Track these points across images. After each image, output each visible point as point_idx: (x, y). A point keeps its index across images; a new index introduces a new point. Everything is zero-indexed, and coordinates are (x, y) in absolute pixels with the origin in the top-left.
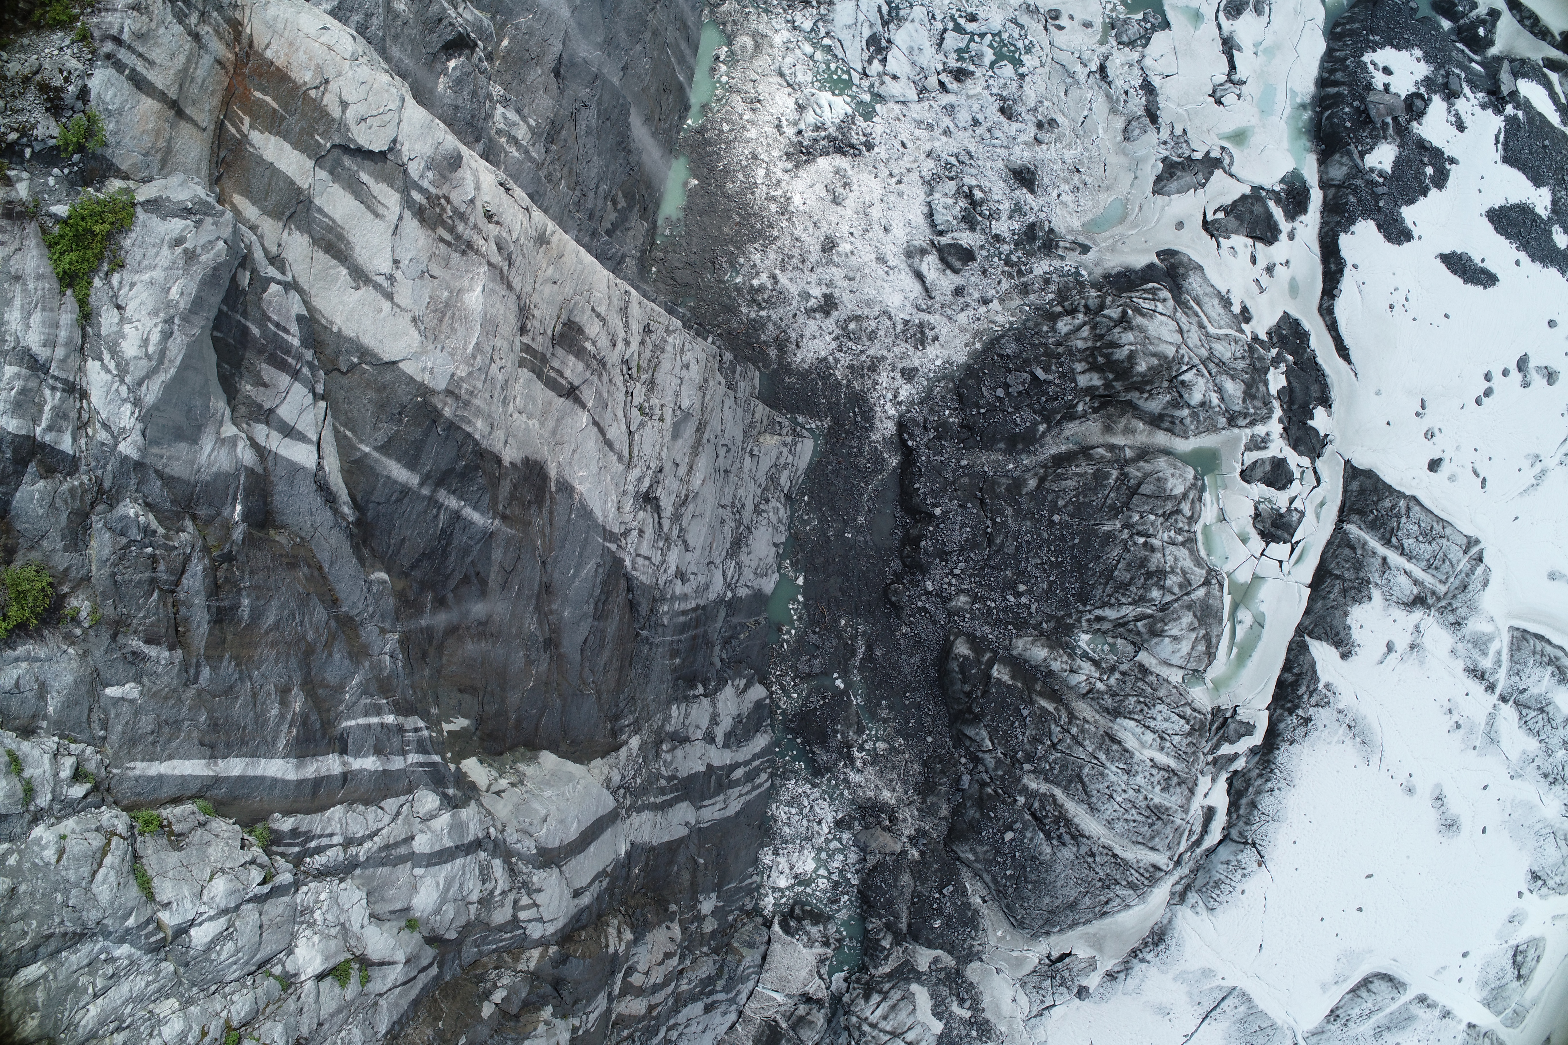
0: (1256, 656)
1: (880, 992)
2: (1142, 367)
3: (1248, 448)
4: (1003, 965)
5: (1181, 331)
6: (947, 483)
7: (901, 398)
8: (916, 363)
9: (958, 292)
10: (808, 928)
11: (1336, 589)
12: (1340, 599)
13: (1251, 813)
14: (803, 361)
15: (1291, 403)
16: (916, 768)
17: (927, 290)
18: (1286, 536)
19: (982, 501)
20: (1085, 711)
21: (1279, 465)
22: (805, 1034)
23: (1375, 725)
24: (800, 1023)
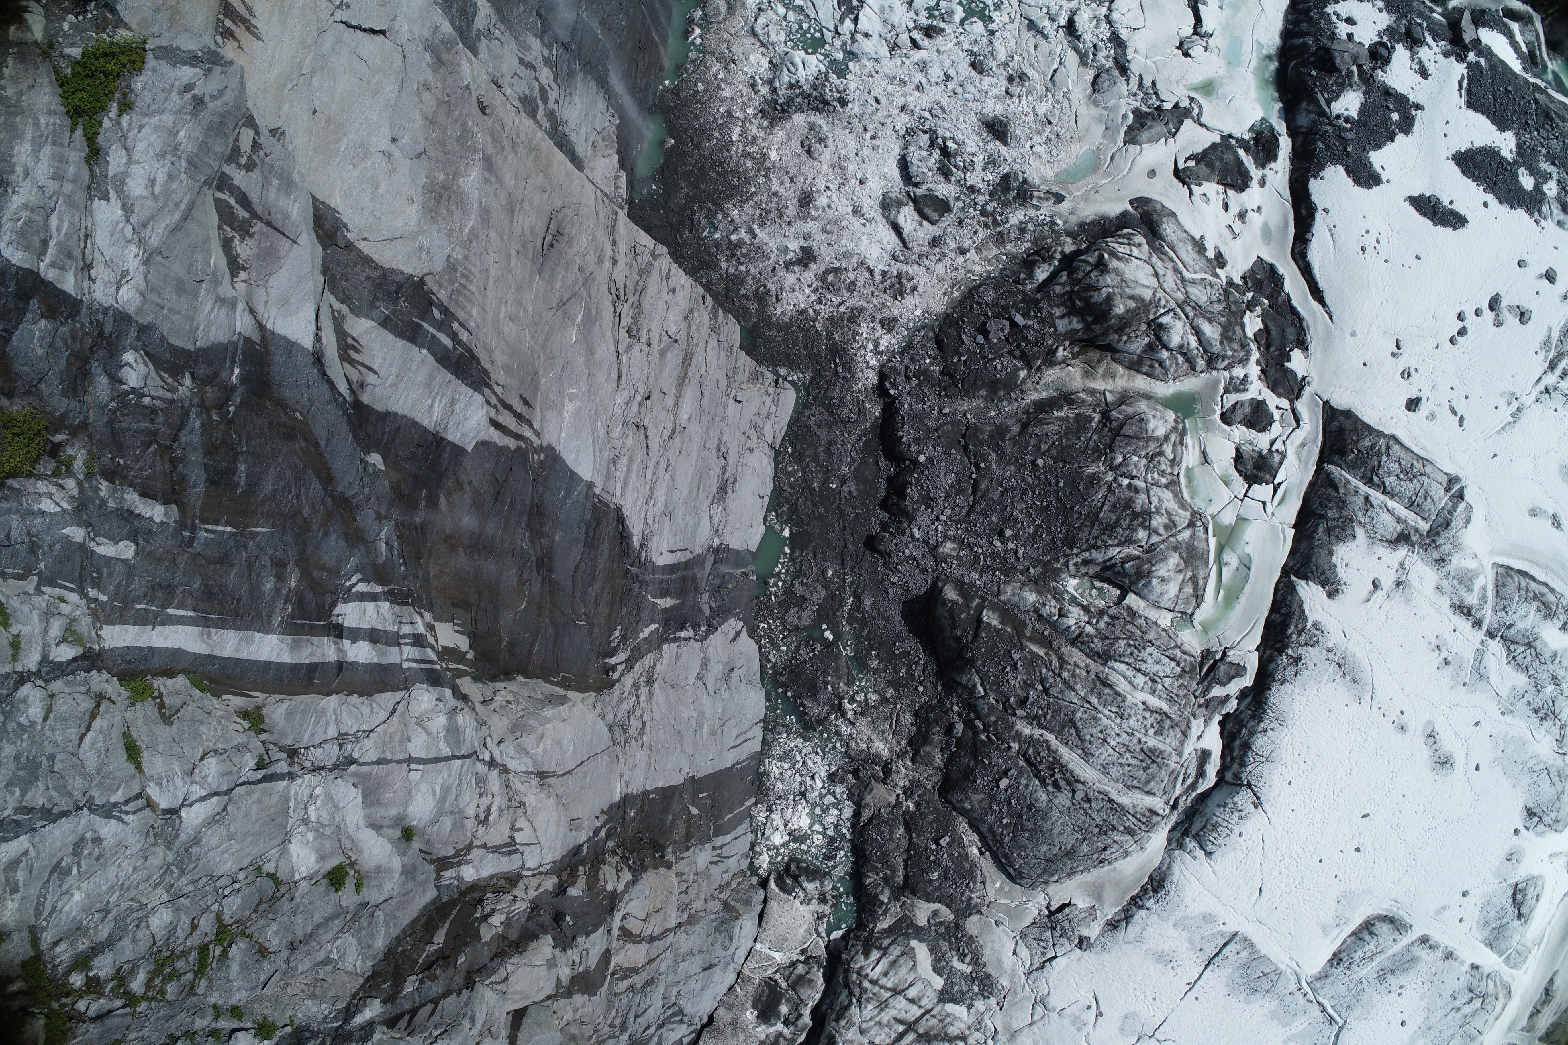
0: (1243, 598)
1: (879, 948)
2: (1120, 309)
3: (1226, 391)
4: (1002, 916)
5: (1157, 275)
6: (929, 431)
7: (882, 348)
8: (896, 312)
9: (935, 242)
10: (806, 884)
11: (1320, 529)
12: (1325, 538)
13: (1245, 754)
14: (783, 313)
15: (1268, 346)
16: (908, 718)
17: (903, 241)
18: (1268, 477)
19: (966, 448)
20: (1076, 656)
21: (1259, 406)
22: (805, 993)
23: (1365, 663)
24: (799, 982)
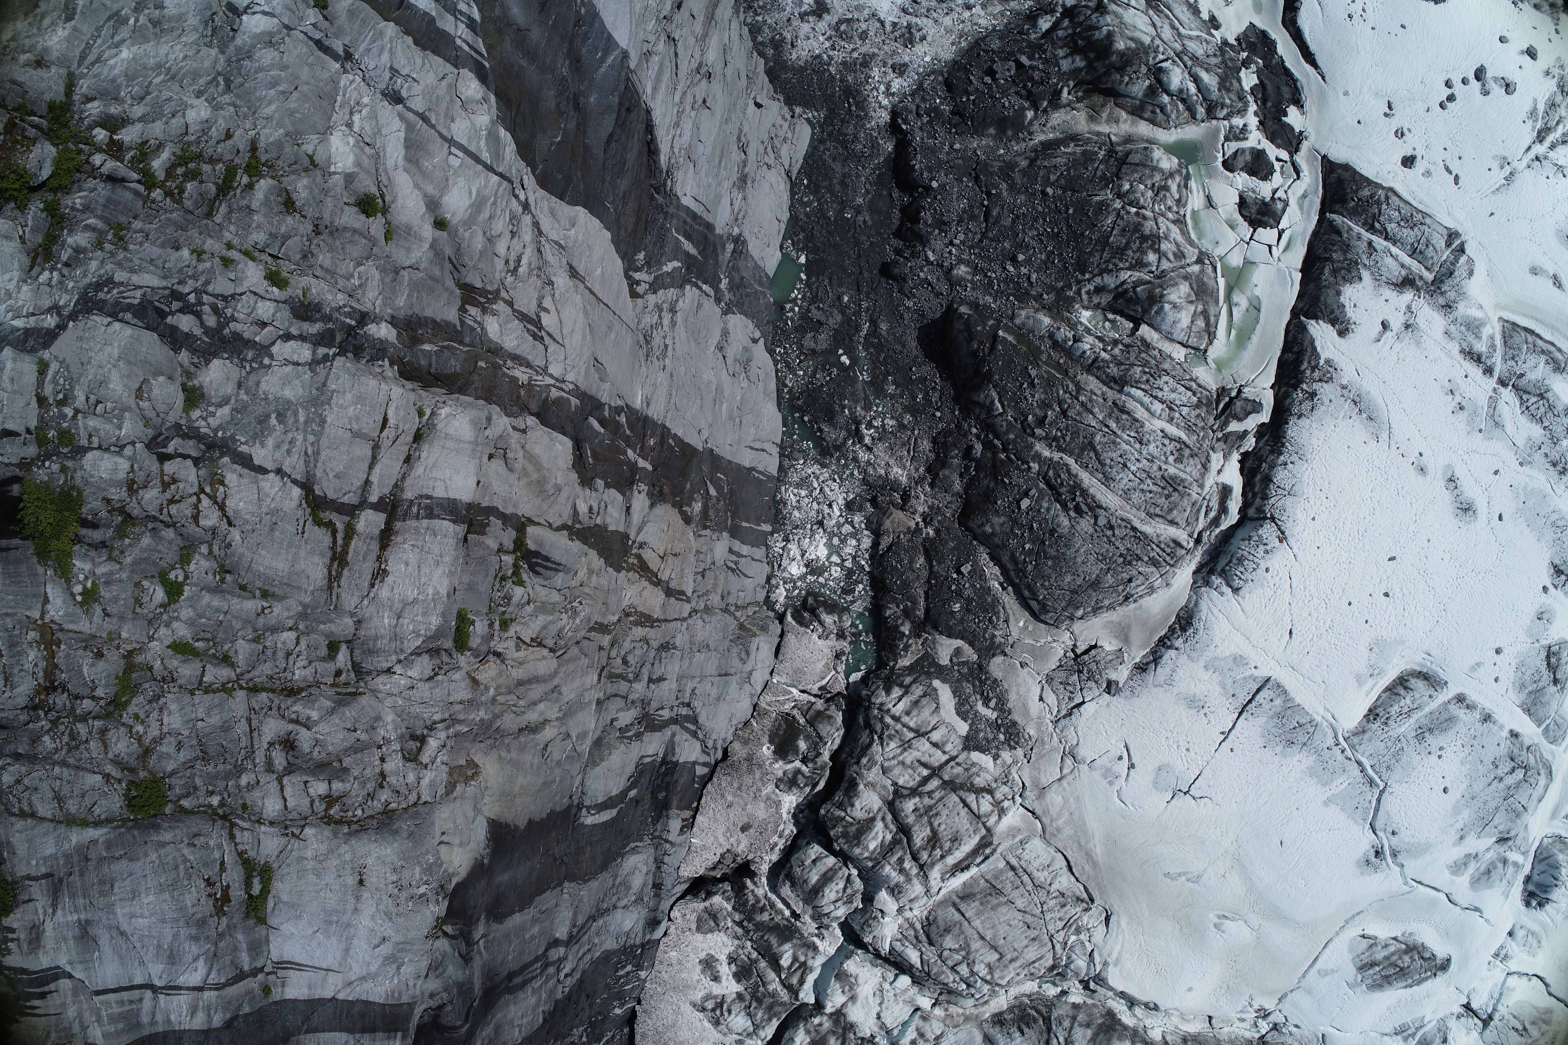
0: (1255, 339)
1: (901, 685)
2: (1120, 45)
3: (1227, 139)
4: (1026, 657)
5: (1154, 25)
6: (940, 163)
7: (893, 90)
8: (907, 59)
10: (823, 618)
11: (1327, 271)
12: (1332, 279)
13: (1267, 487)
14: (798, 58)
15: (1265, 101)
16: (926, 445)
18: (1272, 221)
19: (977, 178)
20: (1092, 383)
21: (1259, 155)
22: (824, 729)
23: (1380, 401)
24: (816, 718)
